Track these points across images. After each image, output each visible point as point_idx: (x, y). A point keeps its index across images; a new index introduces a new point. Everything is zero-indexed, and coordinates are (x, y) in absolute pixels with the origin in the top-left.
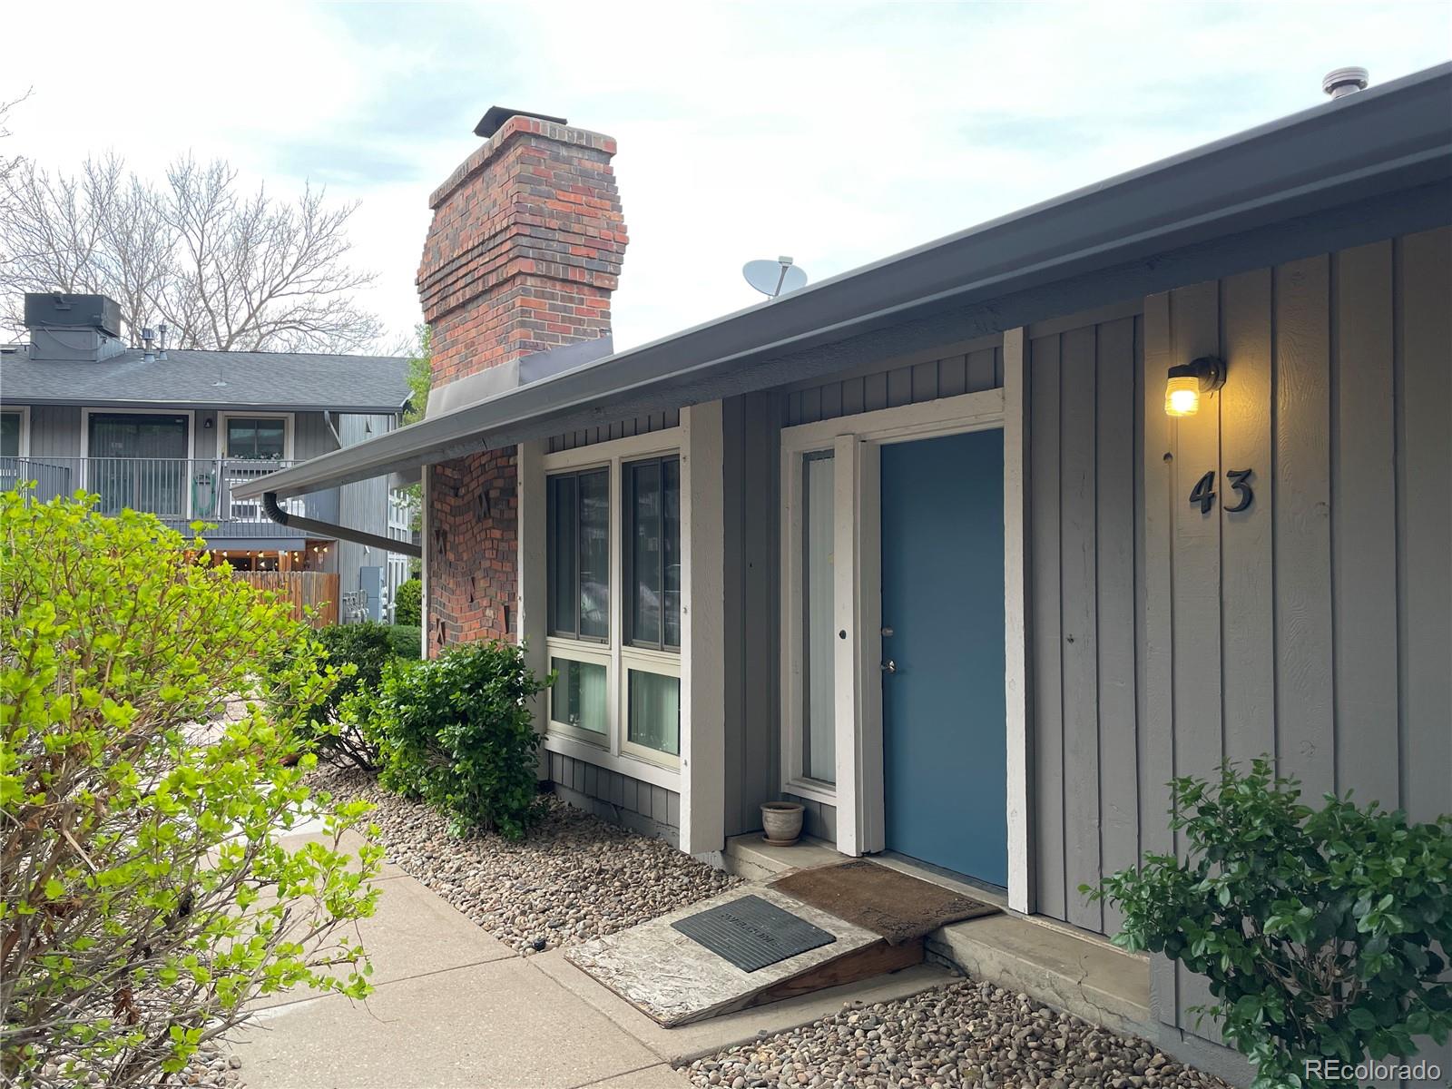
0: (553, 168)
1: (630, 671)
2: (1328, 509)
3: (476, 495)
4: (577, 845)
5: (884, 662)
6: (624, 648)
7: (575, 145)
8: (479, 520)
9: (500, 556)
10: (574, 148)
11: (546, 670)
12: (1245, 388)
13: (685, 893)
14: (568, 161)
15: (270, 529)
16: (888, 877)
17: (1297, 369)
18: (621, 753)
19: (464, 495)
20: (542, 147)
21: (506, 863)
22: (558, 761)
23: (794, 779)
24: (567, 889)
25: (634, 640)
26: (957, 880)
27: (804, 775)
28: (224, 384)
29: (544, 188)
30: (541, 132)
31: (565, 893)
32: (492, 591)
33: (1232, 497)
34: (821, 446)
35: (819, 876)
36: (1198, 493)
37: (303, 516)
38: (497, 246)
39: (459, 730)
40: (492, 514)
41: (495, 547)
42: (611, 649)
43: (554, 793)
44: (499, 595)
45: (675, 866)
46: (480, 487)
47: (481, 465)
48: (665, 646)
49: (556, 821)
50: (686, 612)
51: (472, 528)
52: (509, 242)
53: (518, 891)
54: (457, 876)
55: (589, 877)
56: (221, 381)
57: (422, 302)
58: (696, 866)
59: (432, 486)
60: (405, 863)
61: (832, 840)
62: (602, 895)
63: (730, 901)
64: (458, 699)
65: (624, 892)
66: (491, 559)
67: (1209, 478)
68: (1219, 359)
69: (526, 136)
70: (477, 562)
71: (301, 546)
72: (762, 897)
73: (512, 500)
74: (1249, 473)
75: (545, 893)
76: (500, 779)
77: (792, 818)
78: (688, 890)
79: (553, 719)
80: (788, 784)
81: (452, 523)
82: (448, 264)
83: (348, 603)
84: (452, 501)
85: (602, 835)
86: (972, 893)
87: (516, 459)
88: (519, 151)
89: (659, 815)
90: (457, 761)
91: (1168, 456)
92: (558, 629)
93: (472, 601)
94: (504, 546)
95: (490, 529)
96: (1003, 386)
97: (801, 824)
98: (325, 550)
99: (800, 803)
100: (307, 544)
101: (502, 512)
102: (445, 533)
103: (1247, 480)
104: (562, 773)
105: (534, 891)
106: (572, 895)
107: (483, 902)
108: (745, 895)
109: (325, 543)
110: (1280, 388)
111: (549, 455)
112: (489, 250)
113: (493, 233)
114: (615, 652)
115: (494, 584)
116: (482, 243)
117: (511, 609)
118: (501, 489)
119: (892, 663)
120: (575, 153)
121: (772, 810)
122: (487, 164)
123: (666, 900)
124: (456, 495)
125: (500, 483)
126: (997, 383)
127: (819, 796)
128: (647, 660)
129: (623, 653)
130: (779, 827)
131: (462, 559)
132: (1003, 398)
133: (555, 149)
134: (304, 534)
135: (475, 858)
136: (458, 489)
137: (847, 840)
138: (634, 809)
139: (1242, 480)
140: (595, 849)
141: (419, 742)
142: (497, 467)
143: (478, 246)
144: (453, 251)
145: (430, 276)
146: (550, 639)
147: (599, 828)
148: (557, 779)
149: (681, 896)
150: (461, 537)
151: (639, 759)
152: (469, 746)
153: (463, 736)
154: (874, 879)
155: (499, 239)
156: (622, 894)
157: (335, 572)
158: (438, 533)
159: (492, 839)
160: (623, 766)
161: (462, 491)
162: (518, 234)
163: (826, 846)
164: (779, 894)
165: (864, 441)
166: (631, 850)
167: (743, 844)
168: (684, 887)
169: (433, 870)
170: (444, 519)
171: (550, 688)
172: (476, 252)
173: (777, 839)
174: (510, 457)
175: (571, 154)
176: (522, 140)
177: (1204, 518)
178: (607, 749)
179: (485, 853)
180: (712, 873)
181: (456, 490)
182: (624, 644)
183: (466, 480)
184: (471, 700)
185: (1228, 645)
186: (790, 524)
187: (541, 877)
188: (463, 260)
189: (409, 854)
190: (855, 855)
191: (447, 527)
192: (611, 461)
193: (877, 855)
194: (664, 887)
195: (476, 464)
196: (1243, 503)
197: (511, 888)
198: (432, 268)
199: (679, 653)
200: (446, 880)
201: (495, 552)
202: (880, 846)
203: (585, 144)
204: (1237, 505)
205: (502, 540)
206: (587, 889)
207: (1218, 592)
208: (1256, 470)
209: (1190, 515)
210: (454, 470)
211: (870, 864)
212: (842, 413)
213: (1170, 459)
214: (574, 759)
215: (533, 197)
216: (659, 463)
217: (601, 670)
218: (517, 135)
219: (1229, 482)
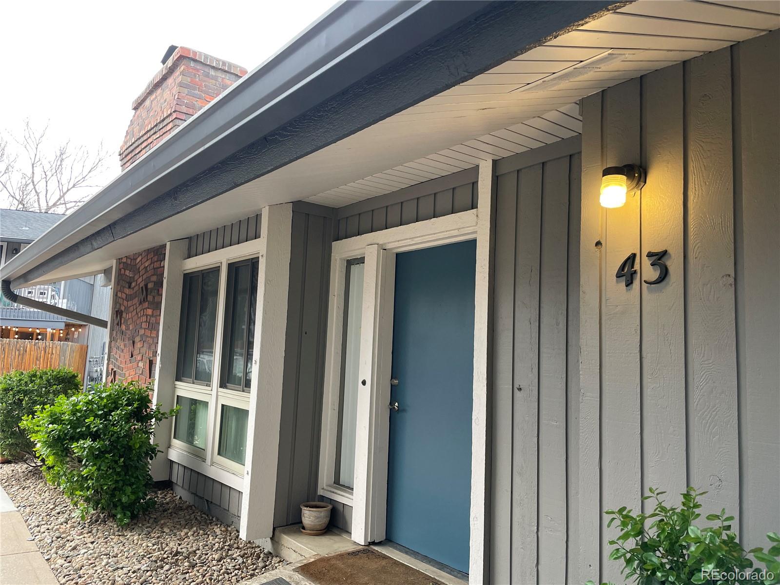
0: (205, 81)
1: (223, 406)
2: (733, 280)
3: (140, 287)
4: (171, 530)
5: (391, 404)
6: (221, 390)
7: (220, 69)
8: (141, 303)
9: (150, 327)
10: (220, 71)
11: (173, 406)
12: (661, 187)
13: (236, 572)
14: (215, 78)
15: (39, 315)
16: (384, 563)
17: (705, 169)
18: (212, 464)
19: (135, 287)
20: (198, 67)
21: (112, 543)
22: (175, 467)
23: (327, 486)
24: (146, 569)
25: (227, 384)
26: (434, 566)
27: (335, 483)
28: (27, 229)
29: (196, 92)
30: (197, 58)
31: (144, 571)
32: (143, 350)
33: (650, 272)
34: (356, 254)
35: (333, 562)
36: (623, 270)
37: (65, 308)
38: (165, 126)
39: (89, 442)
40: (148, 299)
41: (148, 320)
42: (212, 390)
43: (172, 490)
44: (147, 353)
45: (238, 548)
46: (144, 281)
47: (145, 268)
48: (245, 389)
49: (165, 511)
50: (256, 363)
51: (136, 308)
52: (171, 123)
53: (109, 568)
54: (72, 553)
55: (167, 558)
56: (26, 226)
57: (122, 166)
58: (253, 548)
59: (118, 282)
60: (40, 541)
61: (350, 532)
62: (172, 573)
63: (263, 582)
64: (91, 422)
65: (190, 571)
66: (145, 329)
67: (631, 258)
68: (641, 167)
69: (187, 59)
70: (137, 331)
71: (62, 326)
72: (288, 580)
73: (160, 289)
74: (665, 253)
75: (129, 571)
76: (117, 482)
77: (322, 514)
78: (239, 569)
79: (175, 438)
80: (323, 489)
81: (126, 305)
82: (136, 141)
83: (92, 363)
84: (127, 291)
85: (193, 522)
86: (443, 577)
87: (164, 263)
88: (182, 68)
89: (233, 510)
90: (86, 466)
91: (598, 244)
92: (183, 377)
93: (132, 356)
94: (153, 319)
95: (146, 309)
96: (477, 208)
97: (328, 519)
98: (80, 330)
99: (330, 503)
100: (66, 325)
101: (154, 297)
102: (122, 312)
103: (664, 259)
104: (177, 476)
105: (122, 568)
106: (149, 573)
107: (80, 577)
108: (275, 578)
109: (80, 326)
110: (691, 186)
111: (186, 260)
112: (160, 130)
113: (162, 118)
114: (214, 393)
115: (145, 345)
116: (156, 126)
117: (154, 362)
118: (155, 282)
119: (396, 404)
120: (220, 74)
121: (308, 509)
122: (164, 78)
123: (220, 577)
124: (129, 287)
125: (154, 278)
126: (474, 206)
127: (341, 498)
128: (232, 398)
129: (219, 394)
130: (312, 522)
131: (129, 329)
132: (477, 216)
133: (207, 70)
134: (65, 319)
135: (91, 539)
136: (131, 283)
137: (359, 533)
138: (219, 504)
139: (659, 259)
140: (183, 534)
141: (62, 451)
142: (154, 269)
143: (153, 128)
144: (140, 132)
145: (126, 149)
146: (177, 383)
147: (193, 517)
148: (174, 480)
149: (233, 574)
150: (130, 314)
151: (224, 468)
152: (96, 456)
153: (91, 448)
154: (374, 565)
155: (165, 123)
156: (188, 572)
157: (85, 343)
158: (117, 312)
159: (111, 524)
160: (213, 472)
161: (133, 284)
162: (176, 118)
163: (345, 536)
164: (300, 576)
165: (385, 250)
166: (209, 535)
167: (285, 533)
168: (237, 567)
169: (56, 547)
170: (122, 303)
171: (174, 417)
172: (152, 132)
173: (310, 531)
174: (161, 261)
175: (217, 75)
176: (185, 61)
177: (627, 290)
178: (204, 460)
179: (101, 535)
180: (262, 555)
181: (130, 284)
182: (220, 387)
183: (136, 277)
184: (101, 424)
185: (647, 392)
186: (335, 307)
187: (132, 557)
188: (145, 137)
189: (46, 534)
190: (363, 544)
191: (123, 308)
192: (221, 263)
193: (379, 544)
194: (222, 566)
195: (142, 267)
196: (660, 277)
197: (105, 565)
198: (128, 144)
199: (250, 393)
200: (61, 557)
201: (147, 324)
202: (382, 537)
203: (227, 69)
204: (654, 280)
205: (152, 316)
206: (162, 567)
207: (638, 349)
208: (670, 251)
209: (616, 288)
210: (130, 271)
211: (373, 552)
212: (372, 231)
213: (600, 247)
214: (185, 466)
215: (189, 97)
216: (250, 263)
217: (206, 404)
218: (181, 58)
219: (648, 261)
